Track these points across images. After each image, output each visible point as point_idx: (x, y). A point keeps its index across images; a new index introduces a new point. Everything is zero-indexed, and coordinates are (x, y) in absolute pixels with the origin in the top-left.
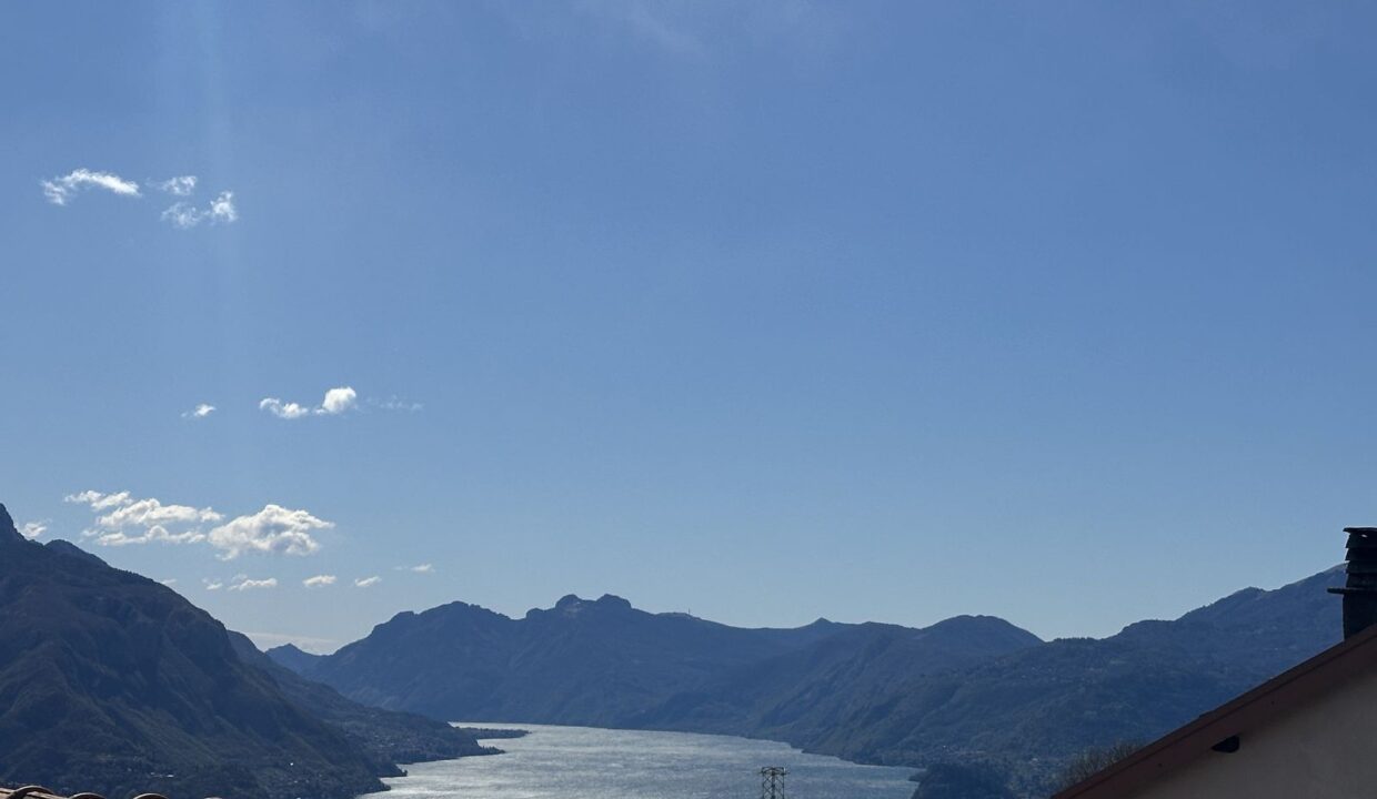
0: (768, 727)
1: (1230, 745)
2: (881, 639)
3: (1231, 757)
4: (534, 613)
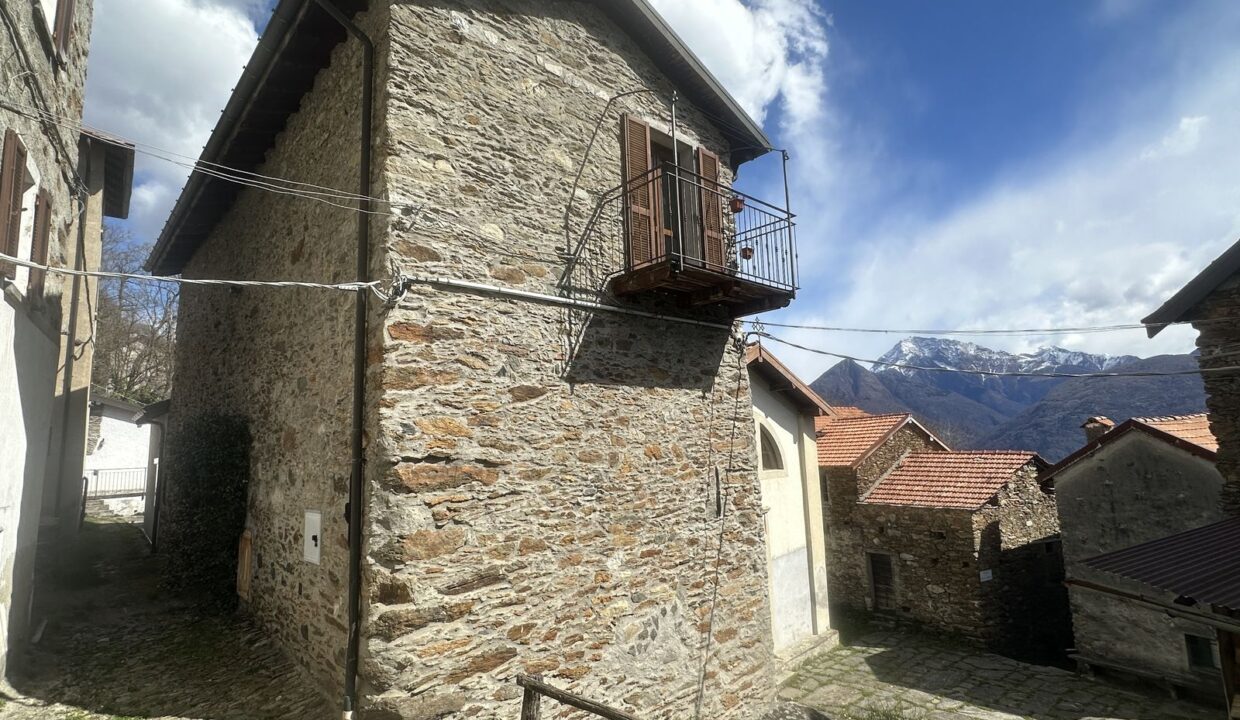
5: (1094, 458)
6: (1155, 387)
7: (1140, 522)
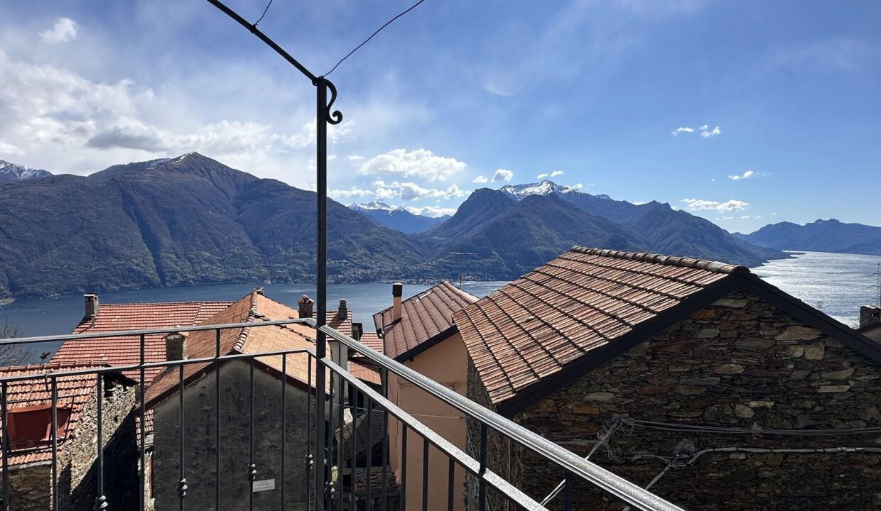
4: (808, 224)
5: (198, 386)
6: (60, 198)
7: (229, 440)
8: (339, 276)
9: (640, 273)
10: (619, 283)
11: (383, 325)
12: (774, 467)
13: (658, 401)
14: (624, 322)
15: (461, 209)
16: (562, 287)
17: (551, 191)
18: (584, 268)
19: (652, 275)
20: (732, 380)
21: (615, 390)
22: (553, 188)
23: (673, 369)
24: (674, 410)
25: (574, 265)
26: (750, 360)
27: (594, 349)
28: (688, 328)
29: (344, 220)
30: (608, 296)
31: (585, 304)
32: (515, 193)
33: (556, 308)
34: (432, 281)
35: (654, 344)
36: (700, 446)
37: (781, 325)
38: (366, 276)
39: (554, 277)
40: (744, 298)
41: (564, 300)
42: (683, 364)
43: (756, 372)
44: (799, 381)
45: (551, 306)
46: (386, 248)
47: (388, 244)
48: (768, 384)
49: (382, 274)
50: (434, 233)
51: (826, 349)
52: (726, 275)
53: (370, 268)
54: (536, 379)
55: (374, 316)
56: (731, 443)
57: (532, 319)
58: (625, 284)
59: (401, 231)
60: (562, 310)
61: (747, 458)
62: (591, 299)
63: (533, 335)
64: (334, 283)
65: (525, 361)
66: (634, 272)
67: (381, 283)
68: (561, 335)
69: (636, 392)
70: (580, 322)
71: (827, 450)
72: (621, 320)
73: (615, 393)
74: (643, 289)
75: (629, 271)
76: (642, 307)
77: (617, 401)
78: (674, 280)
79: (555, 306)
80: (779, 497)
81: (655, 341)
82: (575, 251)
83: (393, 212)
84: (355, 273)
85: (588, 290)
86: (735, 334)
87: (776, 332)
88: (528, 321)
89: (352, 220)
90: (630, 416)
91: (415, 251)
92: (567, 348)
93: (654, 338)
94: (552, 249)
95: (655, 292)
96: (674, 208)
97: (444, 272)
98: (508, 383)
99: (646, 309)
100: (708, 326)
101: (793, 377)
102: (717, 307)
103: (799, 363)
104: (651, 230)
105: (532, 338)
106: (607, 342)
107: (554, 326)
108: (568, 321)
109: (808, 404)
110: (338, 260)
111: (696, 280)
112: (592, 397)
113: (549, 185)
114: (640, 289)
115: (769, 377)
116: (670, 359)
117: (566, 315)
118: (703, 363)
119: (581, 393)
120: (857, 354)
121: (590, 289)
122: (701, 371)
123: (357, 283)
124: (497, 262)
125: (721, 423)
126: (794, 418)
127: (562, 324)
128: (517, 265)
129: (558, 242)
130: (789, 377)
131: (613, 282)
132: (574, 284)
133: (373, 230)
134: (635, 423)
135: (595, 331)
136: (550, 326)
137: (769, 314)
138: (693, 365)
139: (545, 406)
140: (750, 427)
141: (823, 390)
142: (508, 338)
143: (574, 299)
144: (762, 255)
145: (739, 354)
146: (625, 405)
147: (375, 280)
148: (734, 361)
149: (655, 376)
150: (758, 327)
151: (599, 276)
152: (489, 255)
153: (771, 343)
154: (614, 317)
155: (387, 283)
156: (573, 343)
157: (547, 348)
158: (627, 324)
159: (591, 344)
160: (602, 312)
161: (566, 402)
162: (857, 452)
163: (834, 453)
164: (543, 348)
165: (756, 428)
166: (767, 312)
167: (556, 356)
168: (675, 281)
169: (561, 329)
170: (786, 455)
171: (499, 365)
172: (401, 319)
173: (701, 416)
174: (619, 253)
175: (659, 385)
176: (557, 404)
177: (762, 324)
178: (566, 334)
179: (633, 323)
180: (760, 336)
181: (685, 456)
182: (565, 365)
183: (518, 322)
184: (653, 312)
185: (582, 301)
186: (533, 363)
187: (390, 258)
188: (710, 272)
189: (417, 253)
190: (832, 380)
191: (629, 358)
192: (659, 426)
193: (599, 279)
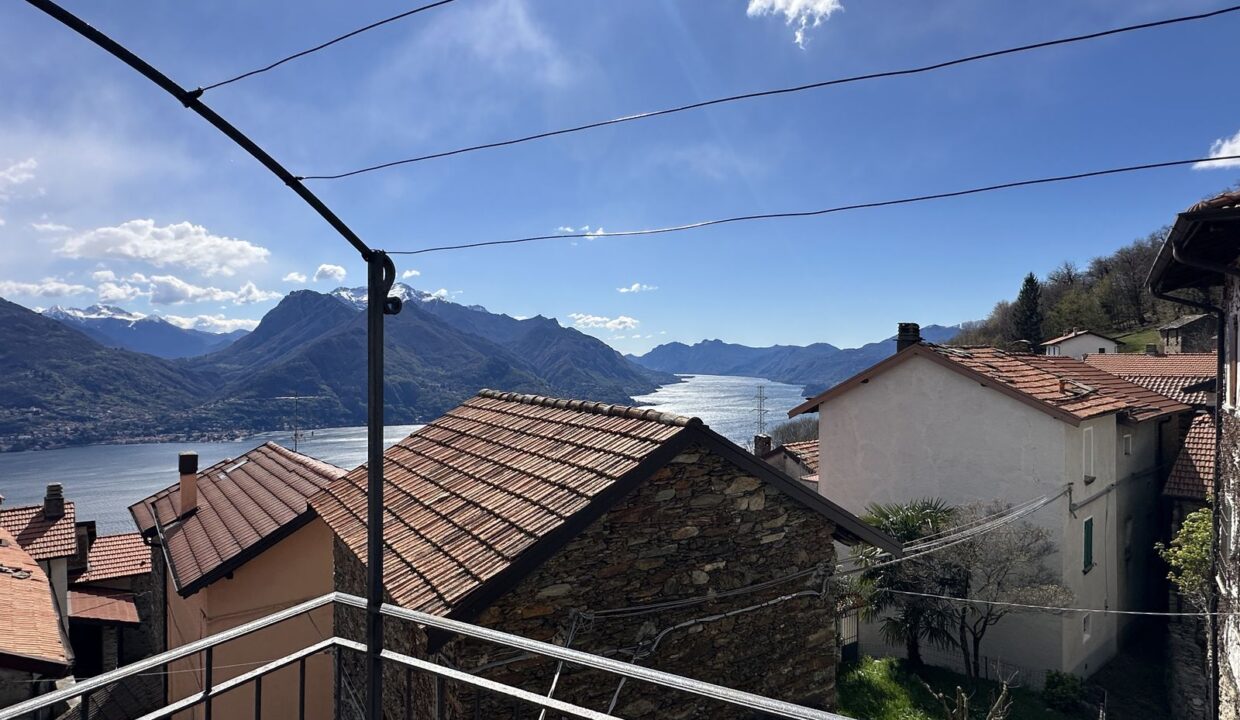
0: (761, 375)
1: (866, 381)
2: (794, 350)
3: (866, 384)
4: (696, 344)
8: (21, 437)
9: (582, 426)
10: (557, 441)
11: (159, 522)
12: (728, 633)
13: (618, 583)
14: (577, 492)
15: (267, 320)
16: (480, 448)
17: (407, 298)
18: (506, 421)
19: (597, 430)
20: (689, 544)
21: (572, 579)
22: (409, 294)
23: (632, 542)
24: (635, 590)
25: (489, 417)
26: (705, 520)
27: (549, 532)
28: (646, 492)
29: (31, 337)
30: (548, 459)
31: (519, 471)
32: (353, 299)
33: (479, 479)
34: (216, 435)
35: (612, 516)
36: (660, 627)
37: (729, 477)
38: (82, 434)
39: (463, 434)
40: (697, 451)
41: (486, 468)
42: (642, 534)
43: (709, 532)
44: (746, 535)
45: (472, 477)
46: (124, 384)
47: (128, 376)
48: (721, 543)
49: (118, 428)
50: (220, 358)
51: (766, 497)
52: (682, 428)
53: (90, 419)
54: (477, 583)
55: (130, 508)
56: (689, 615)
57: (448, 497)
58: (566, 442)
59: (156, 355)
60: (490, 481)
61: (704, 629)
62: (526, 464)
63: (455, 520)
64: (8, 451)
65: (453, 559)
66: (573, 425)
67: (117, 443)
68: (497, 516)
69: (594, 577)
70: (519, 496)
71: (771, 603)
72: (572, 491)
73: (570, 583)
74: (591, 448)
75: (566, 424)
76: (596, 471)
77: (574, 592)
78: (625, 435)
79: (477, 476)
80: (732, 664)
81: (612, 512)
82: (485, 396)
83: (138, 323)
84: (57, 430)
85: (518, 451)
86: (689, 492)
87: (724, 485)
88: (440, 501)
89: (50, 336)
90: (589, 608)
91: (184, 387)
92: (510, 535)
93: (613, 509)
94: (411, 380)
95: (605, 452)
96: (562, 324)
97: (238, 420)
98: (435, 594)
99: (601, 475)
100: (665, 487)
101: (740, 532)
102: (672, 464)
103: (745, 515)
104: (536, 353)
105: (455, 525)
106: (563, 521)
107: (483, 505)
108: (501, 497)
109: (754, 558)
110: (19, 407)
111: (651, 435)
112: (546, 593)
113: (404, 290)
114: (587, 448)
115: (721, 535)
116: (629, 530)
117: (496, 487)
118: (661, 530)
119: (532, 591)
120: (790, 499)
121: (520, 450)
122: (659, 540)
123: (63, 447)
124: (329, 401)
125: (680, 595)
126: (743, 575)
127: (494, 501)
128: (360, 403)
129: (419, 370)
130: (737, 532)
131: (550, 439)
132: (497, 443)
133: (98, 354)
134: (596, 615)
135: (543, 508)
136: (477, 505)
137: (718, 467)
138: (651, 534)
139: (488, 618)
140: (705, 594)
141: (766, 540)
142: (417, 528)
143: (502, 465)
144: (654, 380)
145: (694, 515)
146: (583, 595)
147: (102, 440)
148: (690, 523)
149: (614, 553)
150: (710, 483)
151: (528, 432)
152: (314, 390)
153: (722, 497)
154: (562, 487)
155: (126, 443)
156: (517, 527)
157: (482, 537)
158: (582, 495)
159: (542, 526)
160: (545, 481)
161: (514, 606)
162: (793, 598)
163: (775, 604)
164: (475, 538)
165: (712, 594)
166: (716, 465)
167: (499, 548)
168: (626, 437)
169: (496, 508)
170: (737, 617)
171: (414, 570)
172: (196, 509)
173: (661, 592)
174: (548, 400)
175: (619, 563)
176: (503, 611)
177: (713, 479)
178: (505, 515)
179: (590, 494)
180: (712, 492)
181: (648, 642)
182: (514, 558)
183: (427, 503)
184: (610, 477)
185: (515, 467)
186: (466, 561)
187: (135, 401)
188: (663, 425)
189: (188, 390)
190: (770, 529)
191: (584, 537)
192: (619, 613)
193: (529, 435)
